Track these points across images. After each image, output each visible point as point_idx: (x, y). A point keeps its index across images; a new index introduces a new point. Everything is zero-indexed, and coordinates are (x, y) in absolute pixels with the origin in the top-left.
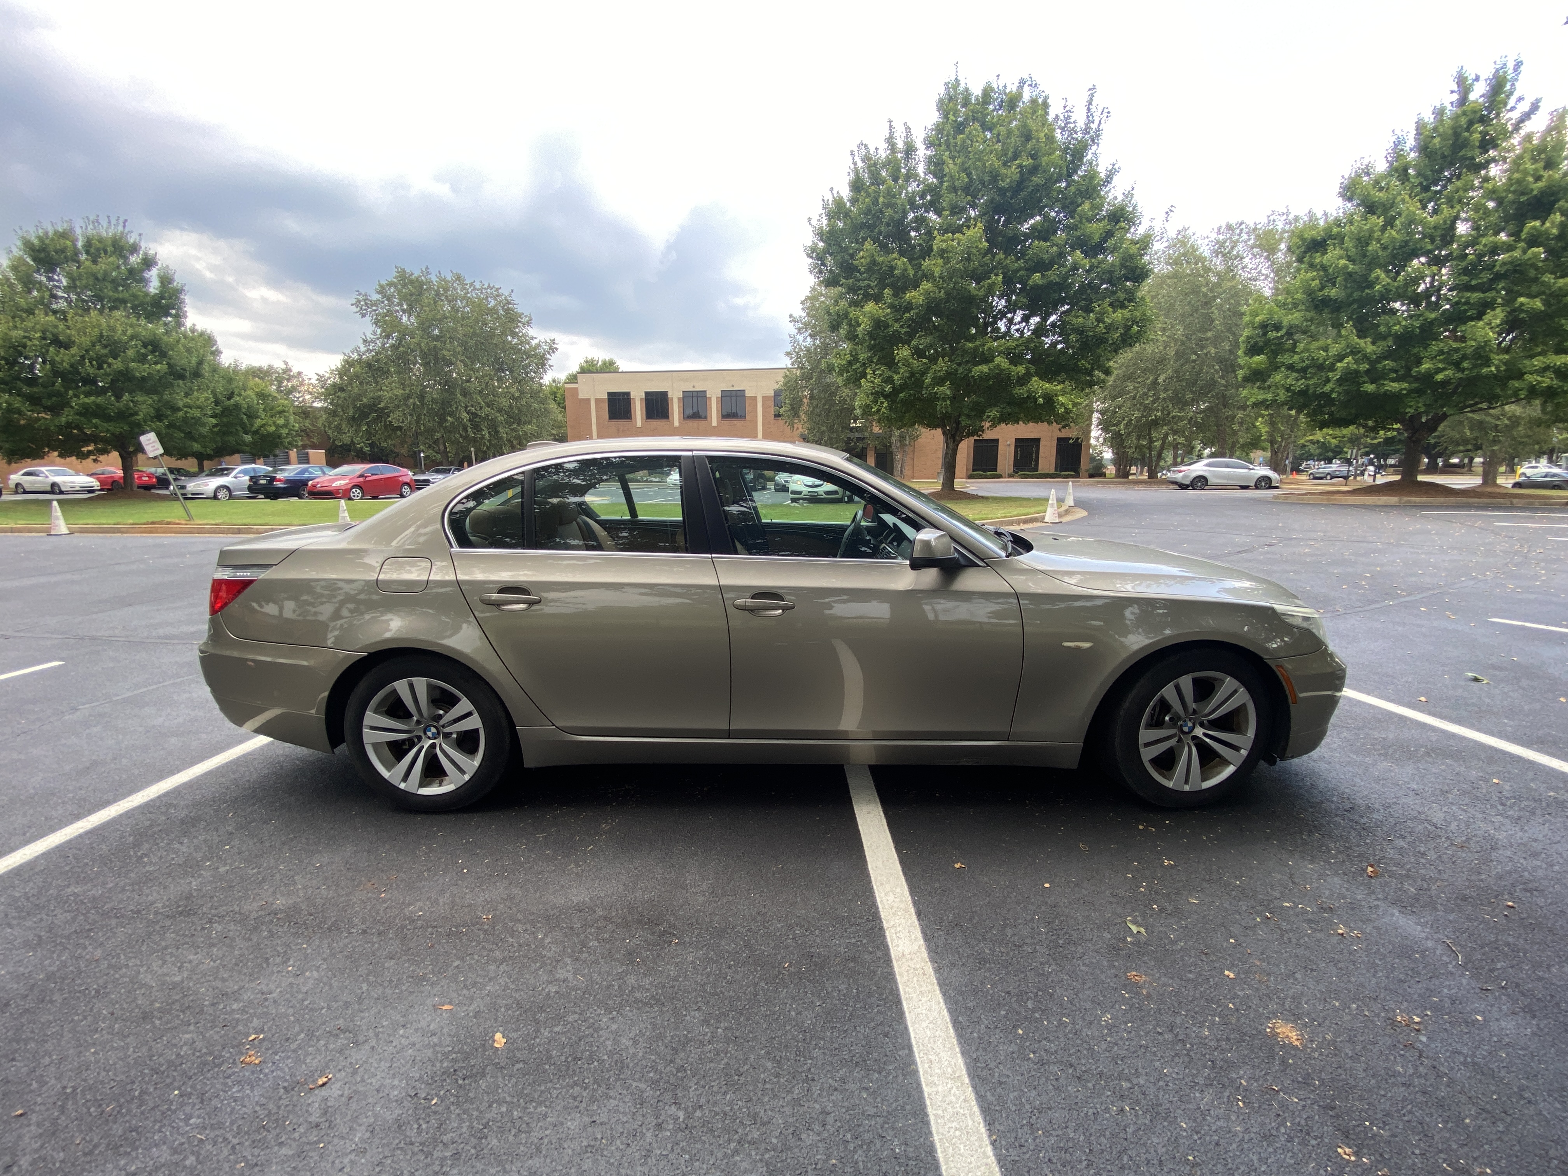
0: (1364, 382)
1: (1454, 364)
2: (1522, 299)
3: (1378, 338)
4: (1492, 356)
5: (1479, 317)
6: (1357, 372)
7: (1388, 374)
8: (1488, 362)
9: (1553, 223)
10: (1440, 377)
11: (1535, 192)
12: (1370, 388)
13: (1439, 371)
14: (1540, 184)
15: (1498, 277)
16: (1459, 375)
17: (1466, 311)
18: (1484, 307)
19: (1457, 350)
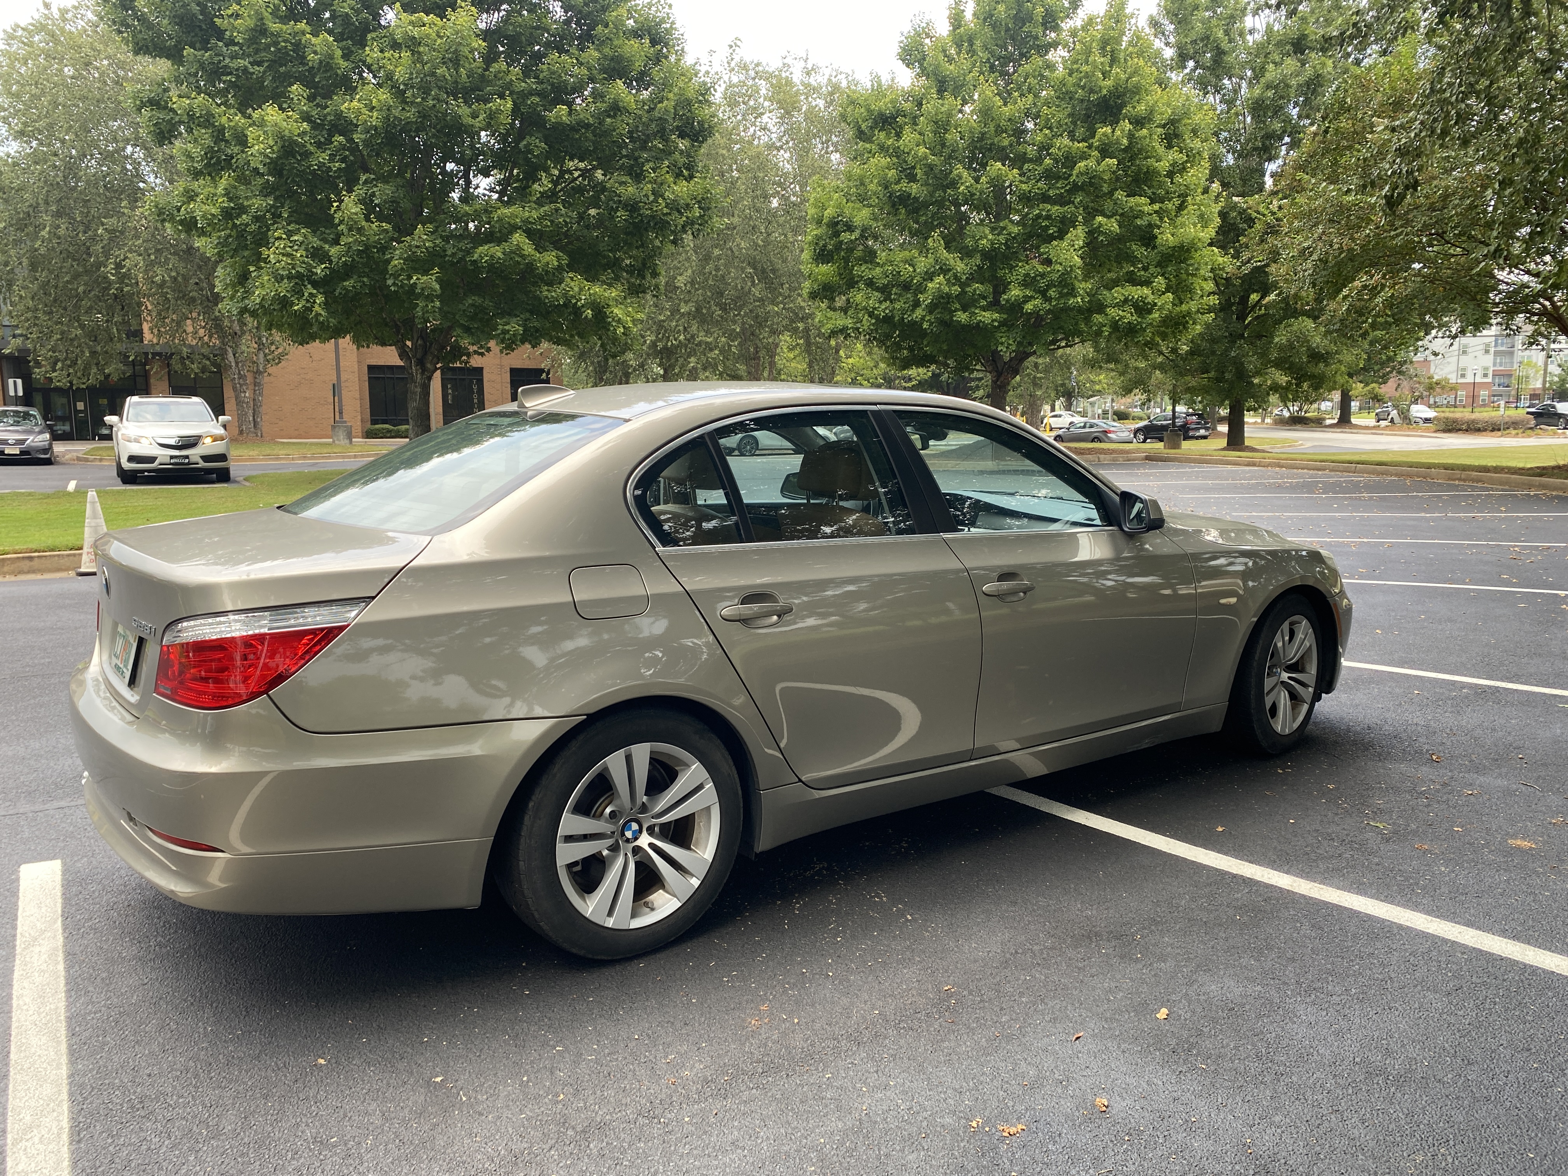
0: (956, 310)
1: (1040, 292)
2: (1100, 219)
3: (966, 253)
4: (1077, 284)
5: (1061, 235)
6: (948, 296)
7: (977, 301)
8: (1072, 293)
9: (1123, 131)
10: (1029, 307)
11: (1105, 92)
12: (962, 317)
13: (1027, 299)
14: (1109, 83)
15: (1075, 188)
16: (1047, 306)
17: (1047, 228)
18: (1064, 226)
19: (1043, 275)
